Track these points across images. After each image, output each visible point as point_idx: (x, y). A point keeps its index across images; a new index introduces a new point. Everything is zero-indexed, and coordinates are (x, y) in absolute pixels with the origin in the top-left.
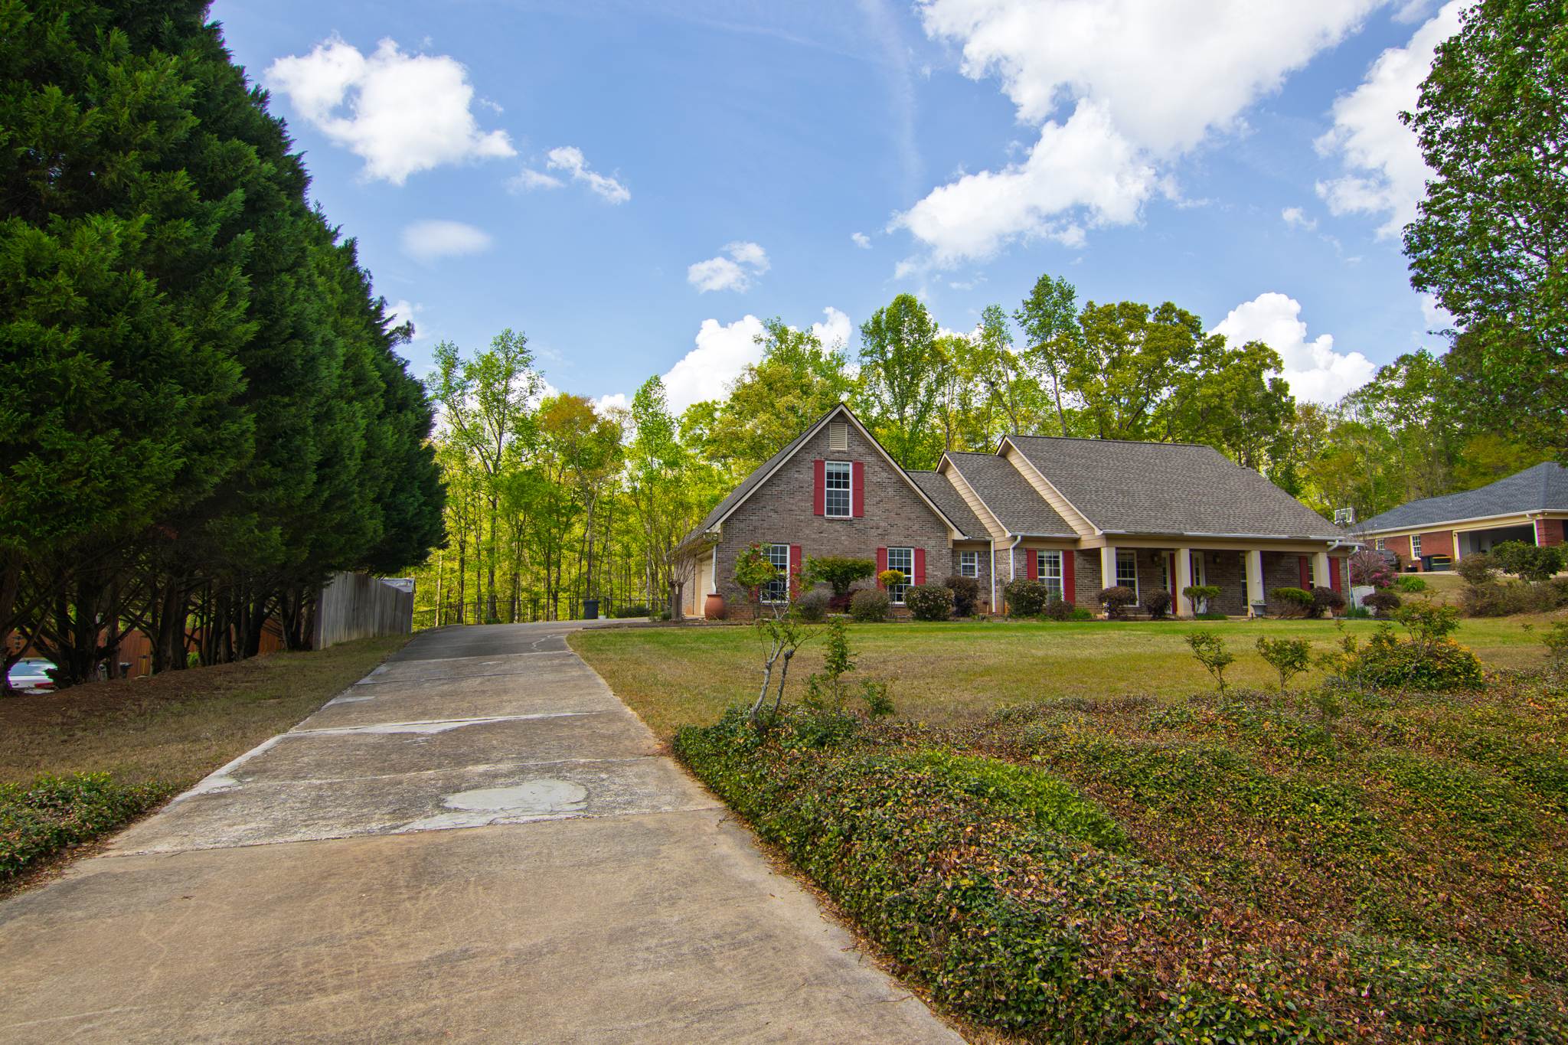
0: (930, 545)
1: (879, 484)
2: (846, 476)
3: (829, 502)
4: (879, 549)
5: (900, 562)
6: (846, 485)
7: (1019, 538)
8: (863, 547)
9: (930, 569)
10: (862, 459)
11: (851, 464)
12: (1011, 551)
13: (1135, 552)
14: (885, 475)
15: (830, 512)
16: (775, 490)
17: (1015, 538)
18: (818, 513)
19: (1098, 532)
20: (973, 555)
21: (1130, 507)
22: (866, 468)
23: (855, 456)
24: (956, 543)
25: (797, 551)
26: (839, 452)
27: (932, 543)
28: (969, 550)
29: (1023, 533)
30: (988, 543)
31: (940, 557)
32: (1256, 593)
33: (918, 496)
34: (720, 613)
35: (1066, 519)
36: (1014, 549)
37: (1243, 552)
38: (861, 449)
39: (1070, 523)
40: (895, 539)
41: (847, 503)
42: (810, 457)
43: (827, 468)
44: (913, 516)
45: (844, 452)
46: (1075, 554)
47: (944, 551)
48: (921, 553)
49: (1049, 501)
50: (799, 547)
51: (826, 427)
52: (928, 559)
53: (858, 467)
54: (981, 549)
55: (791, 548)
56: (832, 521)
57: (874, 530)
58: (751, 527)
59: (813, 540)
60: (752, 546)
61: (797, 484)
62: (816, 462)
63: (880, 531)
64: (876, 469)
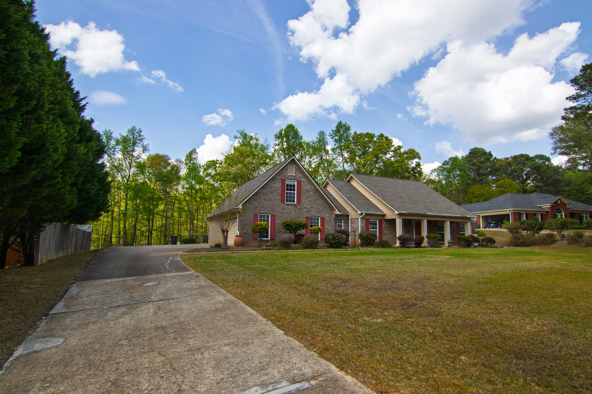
0: (326, 216)
1: (307, 190)
2: (294, 186)
3: (287, 197)
4: (307, 217)
5: (315, 222)
6: (294, 190)
7: (364, 214)
8: (301, 216)
9: (326, 226)
10: (301, 179)
11: (296, 181)
12: (360, 219)
13: (404, 220)
14: (309, 186)
15: (287, 201)
16: (265, 191)
17: (362, 214)
18: (283, 201)
19: (396, 212)
20: (341, 220)
21: (404, 203)
22: (302, 183)
23: (298, 178)
24: (337, 215)
25: (273, 217)
26: (291, 176)
27: (327, 215)
28: (340, 218)
29: (365, 212)
30: (348, 216)
31: (330, 221)
32: (448, 237)
33: (322, 196)
34: (241, 244)
35: (379, 207)
36: (361, 218)
37: (443, 221)
38: (300, 175)
39: (381, 209)
40: (313, 213)
41: (294, 197)
42: (280, 178)
43: (287, 182)
44: (320, 204)
45: (293, 176)
46: (383, 221)
47: (332, 219)
48: (323, 219)
49: (370, 200)
50: (275, 216)
51: (287, 165)
52: (326, 222)
53: (299, 182)
54: (345, 218)
55: (271, 216)
56: (288, 205)
57: (305, 209)
58: (254, 207)
59: (280, 213)
60: (255, 215)
61: (274, 189)
62: (282, 179)
63: (307, 210)
64: (307, 184)
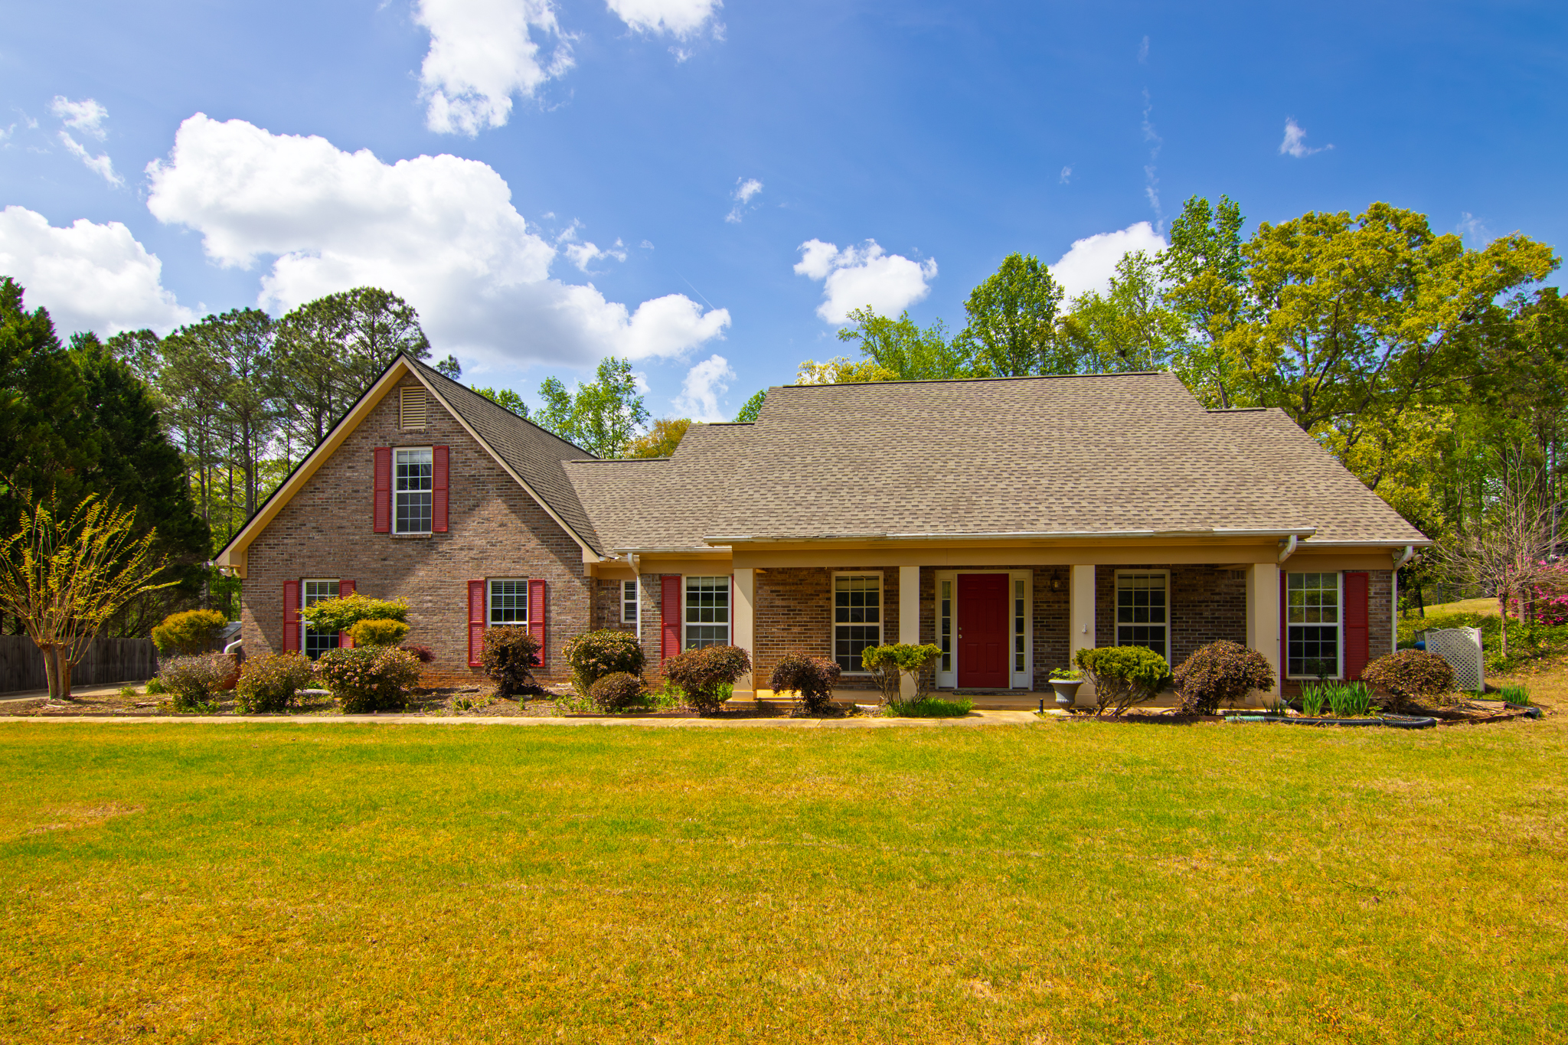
0: (554, 573)
1: (474, 479)
2: (425, 469)
3: (401, 512)
4: (470, 583)
5: (509, 600)
6: (425, 484)
7: (632, 557)
8: (447, 578)
9: (553, 611)
10: (446, 441)
11: (430, 450)
12: (639, 581)
13: (880, 574)
14: (483, 463)
15: (401, 527)
18: (383, 529)
22: (453, 455)
23: (436, 436)
24: (598, 567)
25: (349, 587)
26: (411, 432)
27: (557, 569)
28: (631, 578)
29: (638, 549)
31: (569, 589)
33: (528, 494)
36: (640, 576)
38: (445, 426)
40: (500, 564)
41: (426, 511)
42: (368, 445)
43: (396, 459)
44: (527, 527)
45: (419, 432)
47: (576, 583)
48: (538, 586)
50: (353, 583)
52: (554, 595)
53: (442, 451)
55: (343, 583)
56: (401, 540)
57: (464, 553)
58: (285, 556)
59: (373, 571)
60: (286, 583)
61: (349, 488)
62: (377, 451)
63: (472, 554)
64: (471, 454)
